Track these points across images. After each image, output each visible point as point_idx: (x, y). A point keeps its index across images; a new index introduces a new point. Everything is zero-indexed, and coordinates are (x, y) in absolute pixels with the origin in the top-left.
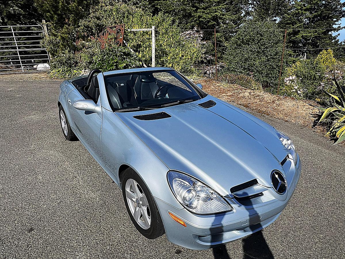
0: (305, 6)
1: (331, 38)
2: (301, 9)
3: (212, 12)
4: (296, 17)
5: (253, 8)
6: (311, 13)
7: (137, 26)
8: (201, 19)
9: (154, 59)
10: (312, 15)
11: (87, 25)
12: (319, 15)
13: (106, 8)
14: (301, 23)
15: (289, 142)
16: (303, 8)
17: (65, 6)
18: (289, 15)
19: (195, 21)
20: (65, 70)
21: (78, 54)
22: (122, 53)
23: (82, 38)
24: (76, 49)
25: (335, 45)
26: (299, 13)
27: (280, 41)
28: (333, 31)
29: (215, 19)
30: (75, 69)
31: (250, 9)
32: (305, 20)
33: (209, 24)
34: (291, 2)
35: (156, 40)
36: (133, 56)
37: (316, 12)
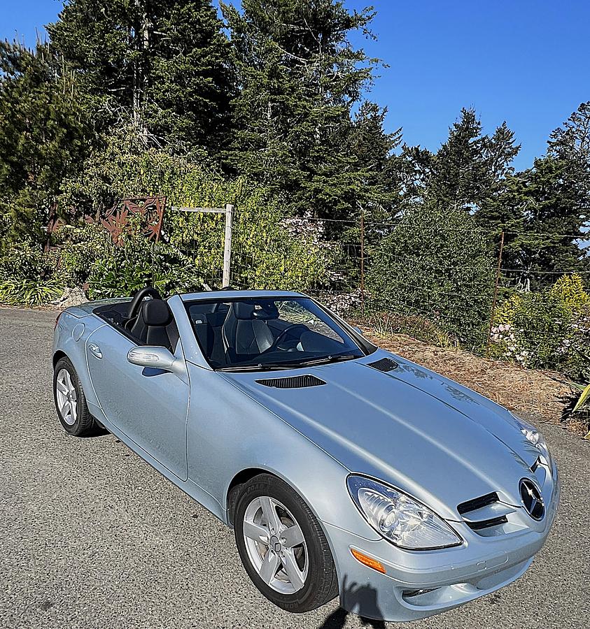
0: (526, 186)
1: (575, 249)
2: (518, 191)
3: (343, 184)
4: (508, 205)
5: (423, 180)
6: (537, 200)
7: (193, 201)
8: (320, 196)
9: (228, 274)
10: (539, 205)
11: (80, 192)
12: (555, 206)
13: (123, 159)
14: (519, 219)
15: (537, 436)
16: (521, 189)
17: (32, 147)
18: (495, 200)
19: (308, 198)
20: (21, 287)
21: (52, 253)
22: (162, 257)
23: (63, 218)
24: (47, 241)
25: (584, 265)
26: (514, 198)
27: (480, 252)
28: (578, 239)
29: (350, 197)
30: (45, 286)
31: (418, 183)
32: (525, 214)
33: (337, 208)
34: (498, 175)
35: (234, 234)
36: (184, 265)
37: (546, 199)
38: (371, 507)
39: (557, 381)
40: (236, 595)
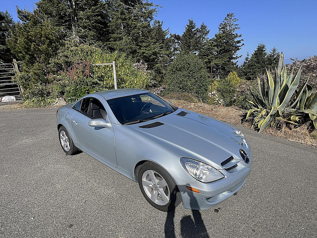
0: (213, 44)
1: (233, 64)
2: (211, 45)
3: (152, 49)
4: (208, 51)
5: (178, 45)
6: (218, 48)
7: (100, 61)
8: (144, 55)
9: (116, 86)
10: (219, 50)
11: (57, 62)
12: (224, 49)
13: (72, 49)
14: (212, 55)
15: (239, 132)
16: (212, 45)
17: (37, 48)
18: (204, 50)
19: (140, 56)
20: (39, 100)
21: (49, 86)
22: (92, 83)
23: (52, 73)
24: (47, 82)
25: (236, 68)
26: (210, 48)
27: (202, 68)
28: (233, 60)
29: (155, 54)
30: (48, 99)
31: (177, 46)
32: (214, 53)
33: (151, 58)
34: (204, 41)
35: (117, 71)
36: (100, 85)
37: (221, 47)
38: (191, 169)
39: (238, 110)
40: (143, 208)
